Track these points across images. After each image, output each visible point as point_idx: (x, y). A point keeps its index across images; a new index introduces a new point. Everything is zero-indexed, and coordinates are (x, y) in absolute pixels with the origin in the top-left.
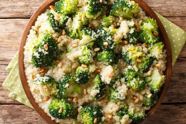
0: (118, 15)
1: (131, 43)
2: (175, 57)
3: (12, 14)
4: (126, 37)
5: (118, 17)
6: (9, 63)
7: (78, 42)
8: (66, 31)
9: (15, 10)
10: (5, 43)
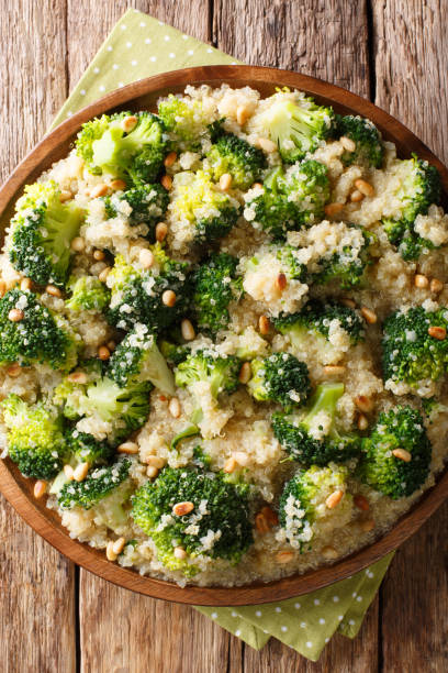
0: (66, 259)
1: (165, 210)
2: (214, 57)
3: (64, 633)
4: (143, 229)
5: (72, 258)
6: (235, 637)
7: (163, 398)
8: (124, 440)
9: (49, 623)
10: (167, 653)
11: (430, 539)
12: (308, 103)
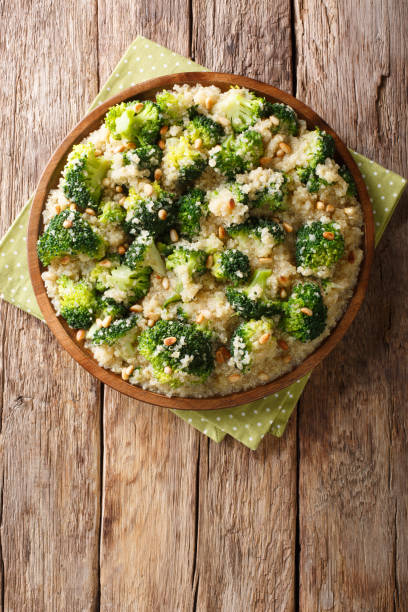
0: (98, 191)
1: (160, 161)
2: (192, 67)
3: (93, 433)
4: (147, 172)
5: (102, 191)
6: (204, 435)
7: (158, 277)
8: (133, 304)
9: (84, 427)
10: (160, 446)
11: (330, 374)
12: (251, 96)
